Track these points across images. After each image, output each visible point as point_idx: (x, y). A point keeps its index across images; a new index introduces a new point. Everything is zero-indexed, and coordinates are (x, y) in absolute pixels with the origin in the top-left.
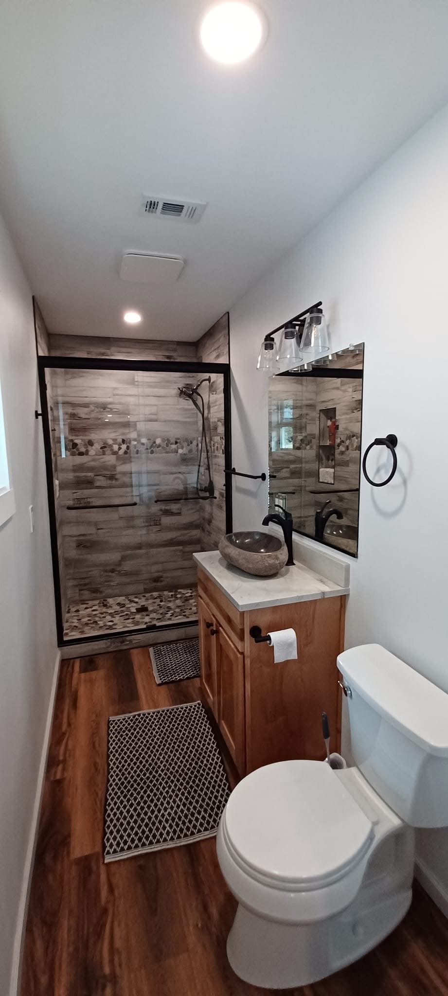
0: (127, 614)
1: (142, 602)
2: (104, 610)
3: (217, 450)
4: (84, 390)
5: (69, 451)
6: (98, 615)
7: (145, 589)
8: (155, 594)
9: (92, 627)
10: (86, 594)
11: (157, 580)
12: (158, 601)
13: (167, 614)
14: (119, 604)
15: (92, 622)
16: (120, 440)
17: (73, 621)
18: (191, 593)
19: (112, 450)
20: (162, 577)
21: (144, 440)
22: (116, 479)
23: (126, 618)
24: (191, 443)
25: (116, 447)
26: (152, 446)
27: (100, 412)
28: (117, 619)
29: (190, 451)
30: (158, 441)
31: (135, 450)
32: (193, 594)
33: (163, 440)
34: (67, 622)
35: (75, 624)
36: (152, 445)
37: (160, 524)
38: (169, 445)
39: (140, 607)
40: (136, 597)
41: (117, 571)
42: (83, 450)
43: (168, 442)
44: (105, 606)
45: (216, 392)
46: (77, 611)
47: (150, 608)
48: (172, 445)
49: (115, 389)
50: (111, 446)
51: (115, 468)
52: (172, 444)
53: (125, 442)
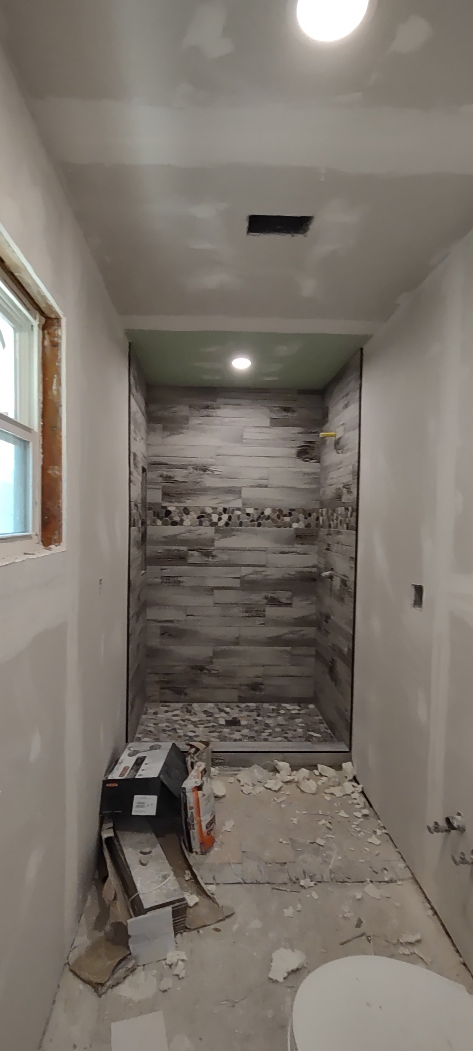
0: (213, 726)
1: (235, 713)
2: (187, 717)
3: (341, 524)
4: (183, 449)
5: (161, 520)
6: (178, 722)
7: (240, 697)
8: (253, 705)
9: (169, 735)
10: (169, 694)
11: (255, 687)
12: (255, 713)
13: (264, 732)
14: (205, 712)
15: (170, 729)
16: (220, 509)
17: (149, 725)
18: (299, 710)
19: (211, 520)
20: (262, 684)
21: (250, 510)
22: (213, 556)
23: (211, 730)
24: (310, 515)
25: (215, 518)
26: (259, 518)
27: (201, 475)
28: (200, 730)
29: (308, 526)
30: (268, 512)
31: (238, 522)
32: (301, 712)
33: (274, 510)
34: (142, 725)
35: (150, 729)
36: (260, 516)
37: (264, 616)
38: (281, 517)
39: (231, 719)
40: (227, 707)
41: (207, 670)
42: (177, 519)
43: (280, 513)
44: (189, 711)
45: (342, 450)
46: (156, 713)
47: (243, 722)
48: (285, 518)
49: (219, 447)
50: (209, 515)
51: (213, 542)
52: (285, 516)
53: (227, 512)
